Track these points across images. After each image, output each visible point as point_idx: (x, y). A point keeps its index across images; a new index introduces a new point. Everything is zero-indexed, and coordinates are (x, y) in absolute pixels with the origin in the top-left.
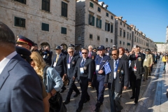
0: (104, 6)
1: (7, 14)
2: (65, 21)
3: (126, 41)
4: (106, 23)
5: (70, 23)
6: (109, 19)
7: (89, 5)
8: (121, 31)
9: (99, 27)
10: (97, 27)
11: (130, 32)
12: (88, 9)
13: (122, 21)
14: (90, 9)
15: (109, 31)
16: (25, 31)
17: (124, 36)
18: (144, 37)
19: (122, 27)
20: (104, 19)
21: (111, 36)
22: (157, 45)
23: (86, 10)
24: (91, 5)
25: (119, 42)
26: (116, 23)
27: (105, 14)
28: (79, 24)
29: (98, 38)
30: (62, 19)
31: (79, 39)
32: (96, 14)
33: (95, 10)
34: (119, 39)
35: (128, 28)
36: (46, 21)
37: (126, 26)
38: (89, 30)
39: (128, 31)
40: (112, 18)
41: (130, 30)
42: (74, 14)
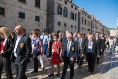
2: (38, 10)
3: (87, 27)
4: (71, 13)
5: (42, 13)
6: (73, 10)
8: (83, 20)
9: (66, 16)
10: (64, 16)
12: (57, 1)
13: (83, 12)
14: (59, 2)
15: (73, 19)
16: (4, 18)
17: (85, 24)
18: (101, 24)
19: (83, 16)
20: (70, 10)
21: (75, 23)
22: (110, 30)
23: (55, 3)
25: (81, 28)
26: (79, 13)
27: (71, 6)
28: (50, 14)
29: (65, 25)
30: (36, 9)
31: (50, 25)
32: (63, 6)
34: (81, 25)
35: (88, 17)
36: (22, 11)
37: (87, 16)
38: (58, 18)
39: (89, 19)
40: (76, 9)
42: (46, 5)
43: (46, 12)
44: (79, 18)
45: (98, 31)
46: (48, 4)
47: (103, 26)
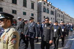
0: (50, 4)
1: (9, 9)
2: (33, 10)
3: (61, 19)
4: (51, 11)
5: (35, 12)
6: (52, 9)
7: (43, 3)
8: (58, 14)
9: (48, 13)
10: (47, 13)
11: (63, 15)
12: (43, 5)
13: (58, 10)
14: (44, 5)
15: (52, 14)
16: (16, 16)
17: (60, 17)
18: (69, 17)
19: (58, 12)
20: (50, 9)
21: (53, 17)
23: (42, 6)
24: (44, 4)
26: (56, 11)
27: (51, 7)
28: (39, 12)
30: (32, 10)
31: (39, 18)
32: (47, 7)
33: (46, 5)
34: (57, 18)
35: (61, 13)
36: (25, 11)
39: (62, 14)
40: (54, 9)
41: (63, 14)
43: (37, 11)
44: (56, 14)
45: (68, 20)
46: (38, 7)
47: (71, 18)
